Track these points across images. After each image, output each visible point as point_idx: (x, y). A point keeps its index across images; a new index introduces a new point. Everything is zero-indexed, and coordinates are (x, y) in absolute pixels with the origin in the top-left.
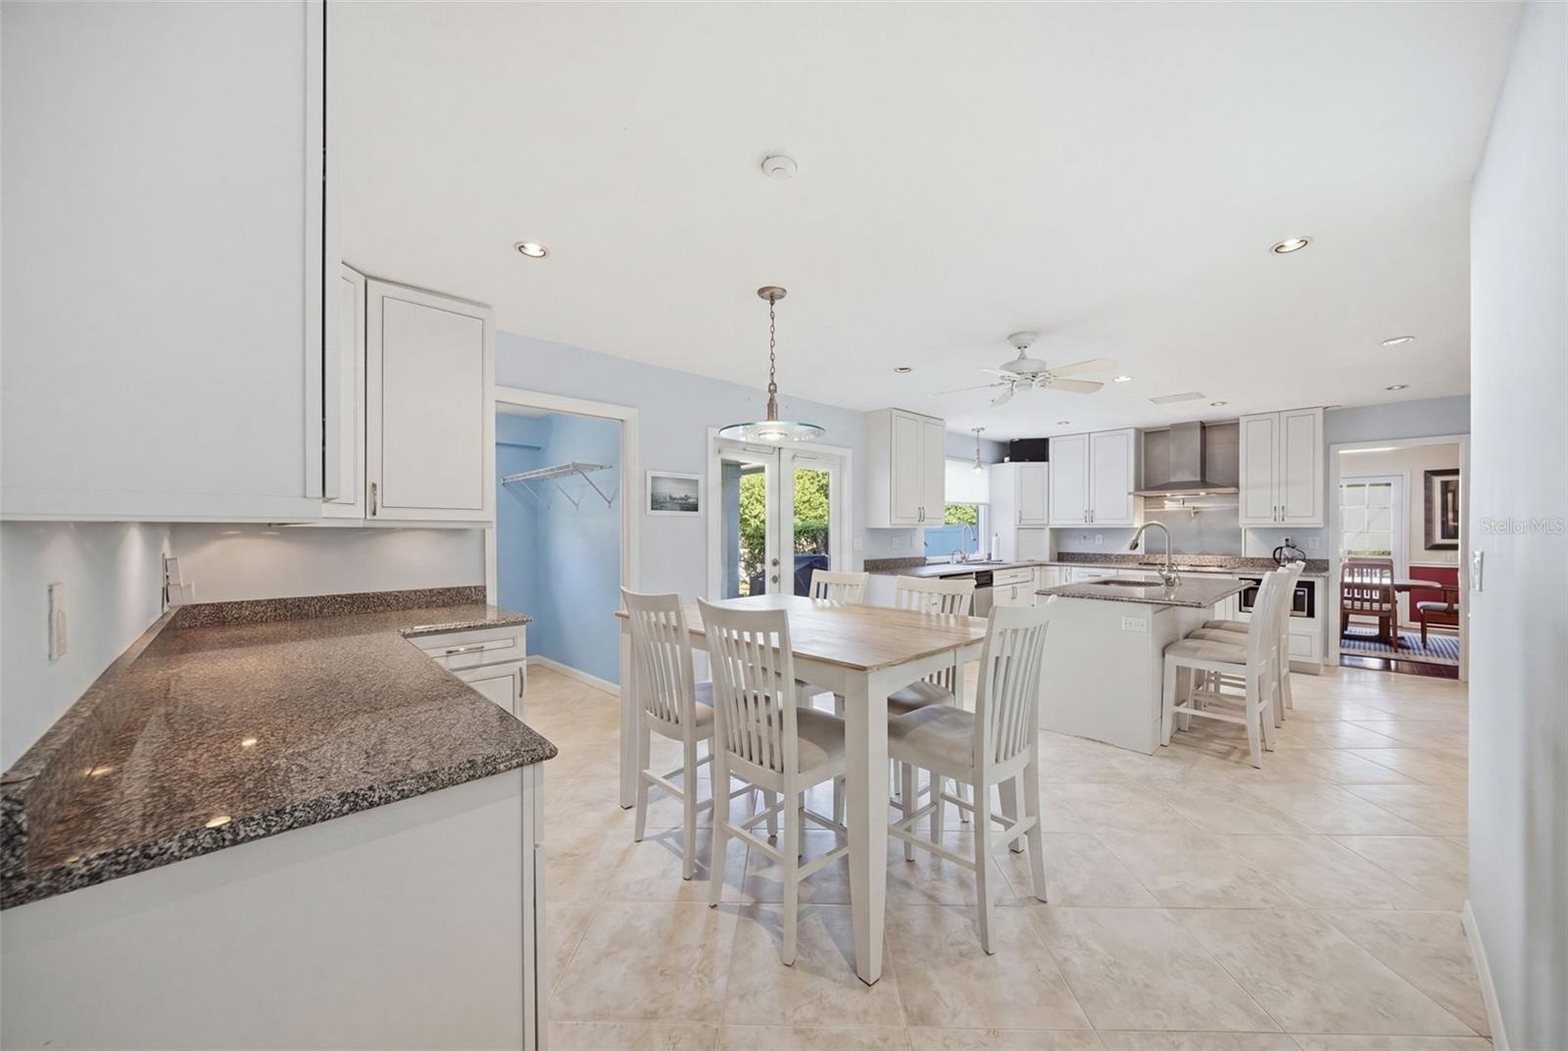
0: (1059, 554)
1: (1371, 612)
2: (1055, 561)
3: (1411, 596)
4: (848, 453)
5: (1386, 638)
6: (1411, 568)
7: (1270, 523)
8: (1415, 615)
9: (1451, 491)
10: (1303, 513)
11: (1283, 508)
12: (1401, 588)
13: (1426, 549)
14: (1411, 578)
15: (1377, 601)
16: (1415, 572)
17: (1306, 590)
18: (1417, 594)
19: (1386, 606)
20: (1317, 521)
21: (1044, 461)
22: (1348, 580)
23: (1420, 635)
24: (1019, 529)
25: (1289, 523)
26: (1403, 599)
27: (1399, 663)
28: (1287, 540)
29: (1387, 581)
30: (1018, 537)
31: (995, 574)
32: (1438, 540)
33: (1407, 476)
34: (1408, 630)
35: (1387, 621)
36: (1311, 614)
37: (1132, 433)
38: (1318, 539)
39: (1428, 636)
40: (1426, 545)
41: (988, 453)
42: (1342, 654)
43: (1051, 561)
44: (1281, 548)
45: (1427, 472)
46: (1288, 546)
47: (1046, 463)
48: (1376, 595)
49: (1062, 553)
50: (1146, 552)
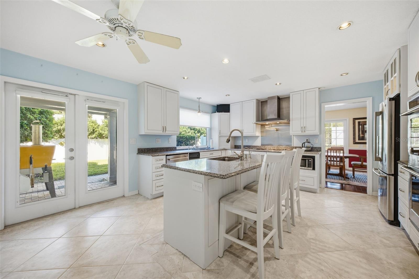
0: (235, 145)
1: (337, 166)
2: (233, 148)
3: (349, 160)
4: (126, 101)
5: (342, 175)
6: (349, 150)
7: (300, 133)
8: (350, 166)
9: (361, 125)
10: (312, 129)
11: (305, 127)
12: (346, 157)
13: (354, 144)
14: (349, 153)
15: (338, 161)
16: (351, 152)
17: (312, 159)
18: (351, 159)
19: (342, 164)
20: (317, 132)
21: (229, 112)
22: (329, 154)
23: (352, 172)
24: (220, 137)
25: (307, 133)
26: (347, 161)
27: (346, 185)
28: (307, 140)
29: (342, 155)
30: (219, 140)
31: (201, 153)
32: (357, 141)
33: (348, 120)
34: (349, 172)
35: (342, 168)
36: (314, 169)
37: (255, 101)
38: (317, 139)
39: (355, 173)
40: (353, 143)
41: (210, 109)
42: (326, 182)
43: (231, 148)
44: (304, 143)
45: (354, 119)
46: (307, 142)
47: (229, 113)
48: (338, 159)
49: (236, 145)
50: (261, 145)
